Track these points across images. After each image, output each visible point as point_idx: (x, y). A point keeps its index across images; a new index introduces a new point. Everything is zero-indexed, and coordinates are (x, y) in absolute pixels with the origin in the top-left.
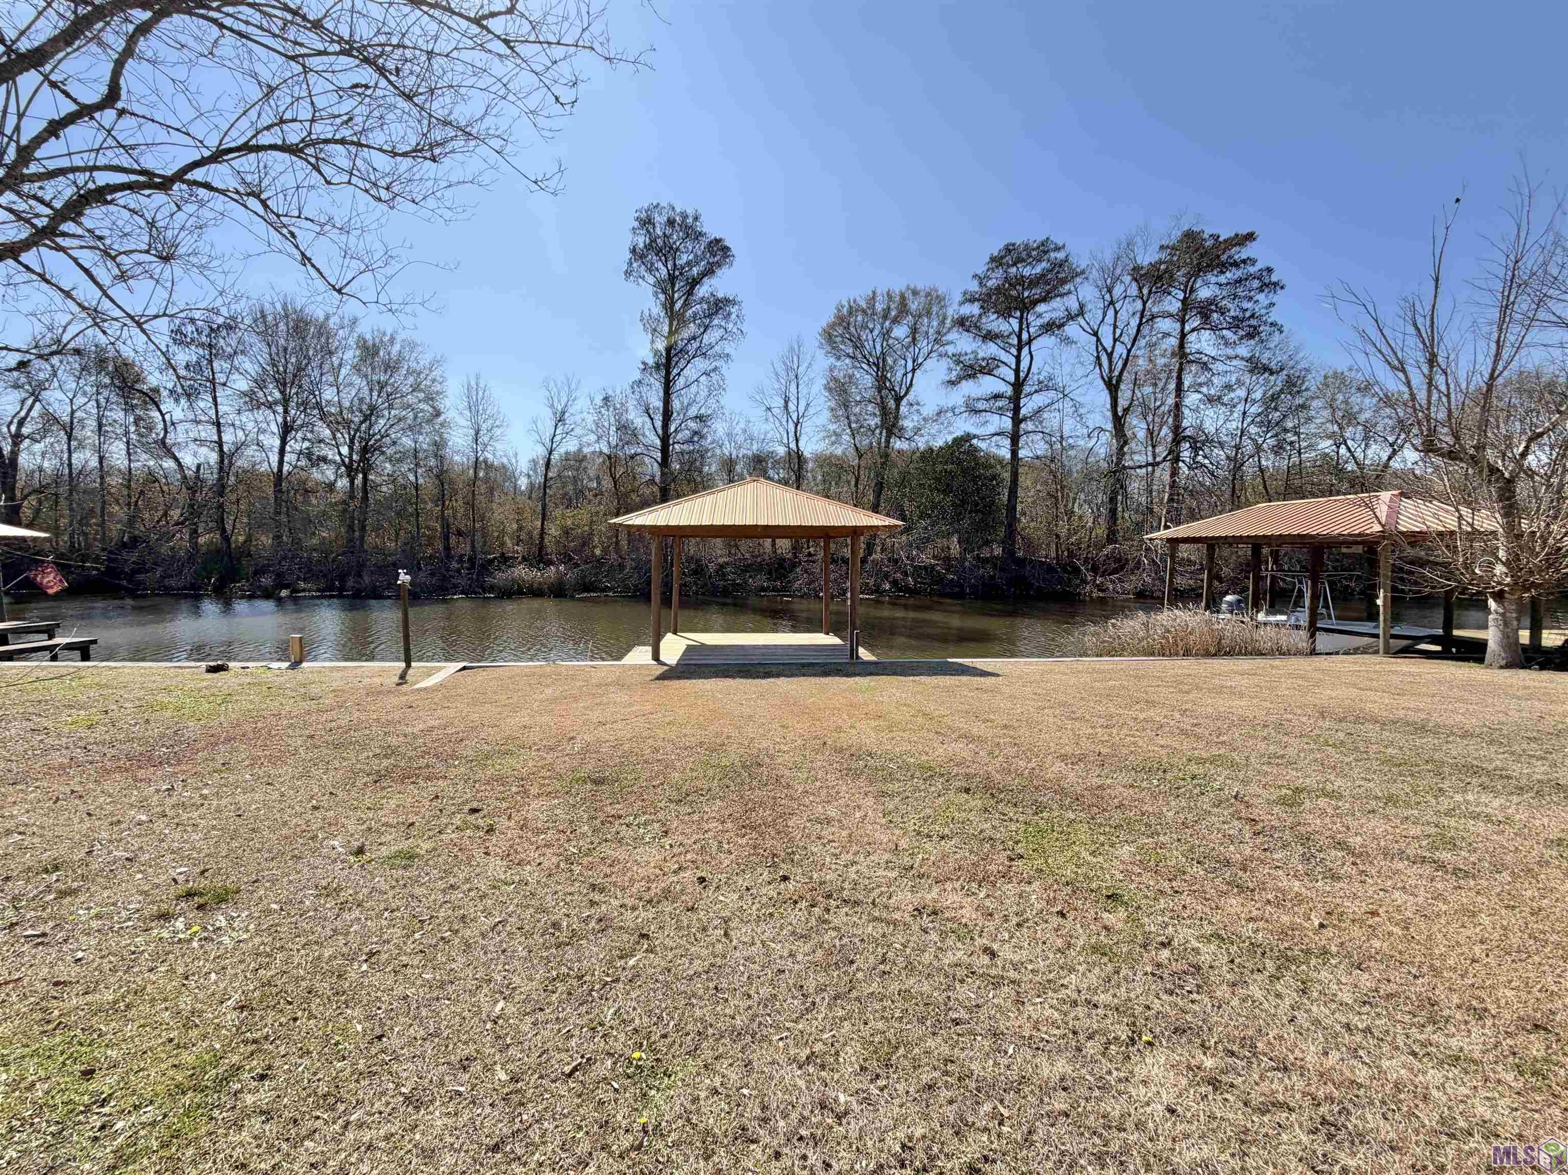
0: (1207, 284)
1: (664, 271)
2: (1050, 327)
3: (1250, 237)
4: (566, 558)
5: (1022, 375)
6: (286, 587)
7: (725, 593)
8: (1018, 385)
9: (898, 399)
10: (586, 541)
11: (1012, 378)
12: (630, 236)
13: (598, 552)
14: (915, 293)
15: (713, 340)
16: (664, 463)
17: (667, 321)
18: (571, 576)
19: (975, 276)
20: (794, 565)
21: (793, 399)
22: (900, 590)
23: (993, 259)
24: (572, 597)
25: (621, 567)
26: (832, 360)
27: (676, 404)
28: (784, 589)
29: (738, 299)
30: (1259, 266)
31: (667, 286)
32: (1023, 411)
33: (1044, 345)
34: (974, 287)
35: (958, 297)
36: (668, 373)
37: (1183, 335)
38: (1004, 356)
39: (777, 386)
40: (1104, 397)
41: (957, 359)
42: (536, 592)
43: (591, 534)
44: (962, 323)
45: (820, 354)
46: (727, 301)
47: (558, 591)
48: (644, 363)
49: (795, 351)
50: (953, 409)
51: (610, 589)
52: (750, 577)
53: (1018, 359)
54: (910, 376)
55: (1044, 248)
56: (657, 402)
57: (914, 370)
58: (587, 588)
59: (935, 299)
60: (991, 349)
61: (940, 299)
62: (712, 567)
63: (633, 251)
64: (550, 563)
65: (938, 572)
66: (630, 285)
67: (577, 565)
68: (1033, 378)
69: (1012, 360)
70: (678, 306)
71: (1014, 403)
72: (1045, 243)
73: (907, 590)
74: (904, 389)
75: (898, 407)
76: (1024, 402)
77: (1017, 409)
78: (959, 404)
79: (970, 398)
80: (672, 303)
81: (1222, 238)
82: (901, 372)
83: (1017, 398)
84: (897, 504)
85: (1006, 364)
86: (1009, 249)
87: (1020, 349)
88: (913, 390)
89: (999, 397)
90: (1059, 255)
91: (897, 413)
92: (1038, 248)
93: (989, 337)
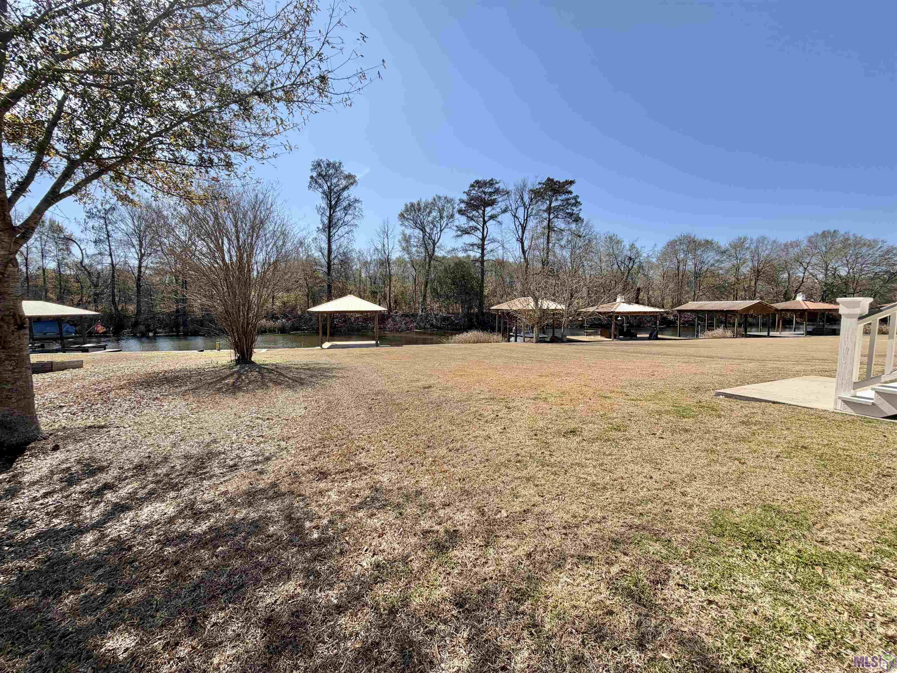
0: (556, 200)
1: (326, 188)
2: (492, 217)
3: (572, 183)
4: (285, 316)
5: (485, 237)
6: (151, 331)
7: (359, 330)
8: (483, 239)
9: (434, 244)
10: (294, 308)
11: (481, 237)
12: (310, 172)
13: (299, 313)
14: (439, 198)
15: (350, 219)
16: (329, 273)
17: (328, 209)
18: (289, 324)
19: (464, 192)
20: (388, 318)
21: (386, 246)
22: (434, 328)
23: (471, 185)
24: (289, 333)
25: (311, 320)
26: (403, 228)
27: (334, 247)
29: (360, 199)
30: (574, 194)
31: (328, 195)
32: (486, 251)
33: (491, 224)
34: (464, 197)
35: (458, 201)
36: (330, 232)
37: (549, 221)
38: (479, 227)
39: (379, 239)
40: (518, 245)
41: (459, 228)
42: (272, 331)
43: (296, 306)
44: (460, 212)
45: (398, 224)
46: (356, 201)
47: (283, 331)
48: (318, 228)
49: (386, 223)
50: (457, 248)
51: (306, 330)
52: (370, 323)
53: (483, 228)
54: (439, 234)
55: (491, 183)
56: (325, 246)
57: (441, 231)
58: (297, 329)
59: (449, 201)
60: (472, 224)
61: (451, 200)
63: (312, 177)
64: (278, 318)
66: (311, 191)
67: (291, 319)
68: (487, 239)
69: (481, 228)
70: (333, 203)
71: (482, 247)
72: (492, 180)
73: (437, 327)
74: (436, 240)
75: (434, 247)
76: (485, 247)
77: (483, 250)
78: (460, 247)
79: (465, 244)
80: (330, 201)
81: (561, 181)
82: (435, 232)
83: (483, 245)
84: (434, 290)
85: (478, 229)
86: (477, 182)
87: (484, 225)
88: (440, 241)
89: (475, 244)
90: (497, 186)
91: (434, 250)
92: (489, 182)
93: (471, 219)
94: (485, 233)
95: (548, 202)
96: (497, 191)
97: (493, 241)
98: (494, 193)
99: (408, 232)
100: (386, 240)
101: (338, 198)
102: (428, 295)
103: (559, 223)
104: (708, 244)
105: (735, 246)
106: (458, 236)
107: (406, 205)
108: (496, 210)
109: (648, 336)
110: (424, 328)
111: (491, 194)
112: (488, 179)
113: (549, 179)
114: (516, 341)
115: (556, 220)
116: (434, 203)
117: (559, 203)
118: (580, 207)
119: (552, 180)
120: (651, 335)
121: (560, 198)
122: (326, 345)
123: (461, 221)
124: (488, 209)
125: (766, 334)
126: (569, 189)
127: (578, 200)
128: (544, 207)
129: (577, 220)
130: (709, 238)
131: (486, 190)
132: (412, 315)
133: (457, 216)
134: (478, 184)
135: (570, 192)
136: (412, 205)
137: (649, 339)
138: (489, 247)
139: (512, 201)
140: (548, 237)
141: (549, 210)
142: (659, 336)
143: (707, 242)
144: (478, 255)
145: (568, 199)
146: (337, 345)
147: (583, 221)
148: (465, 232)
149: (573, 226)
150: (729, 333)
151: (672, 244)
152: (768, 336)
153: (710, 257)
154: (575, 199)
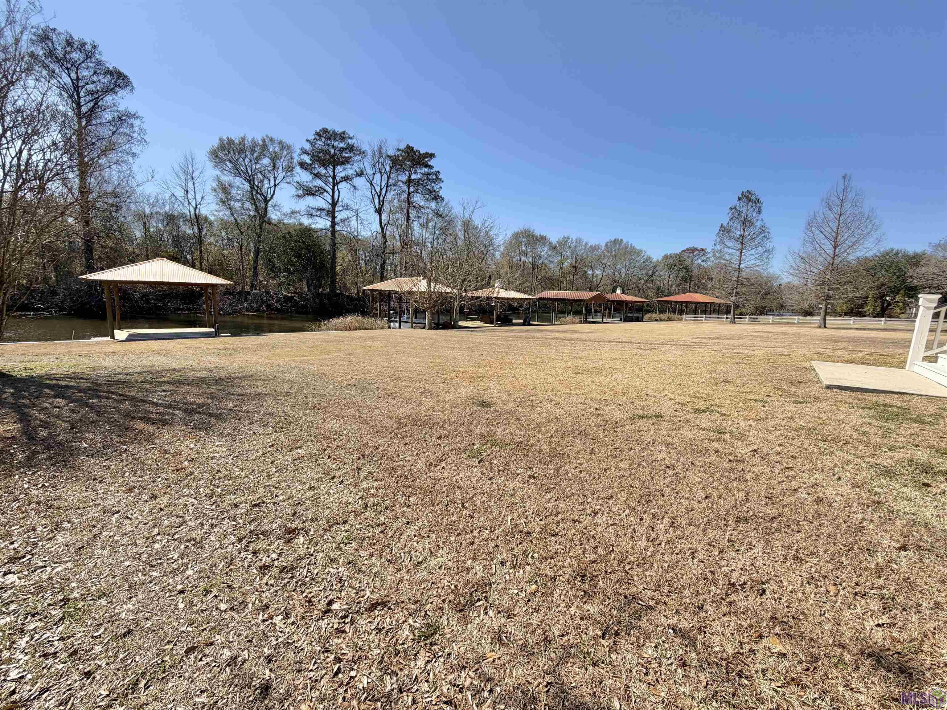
0: (416, 172)
1: (68, 82)
2: (346, 179)
3: (432, 156)
5: (336, 201)
8: (334, 204)
9: (266, 201)
11: (330, 201)
14: (272, 140)
17: (76, 118)
19: (307, 140)
21: (191, 192)
22: (271, 311)
23: (317, 134)
26: (218, 172)
28: (196, 309)
29: (140, 114)
30: (434, 169)
32: (336, 220)
33: (343, 186)
34: (307, 146)
35: (298, 151)
37: (409, 194)
38: (327, 188)
39: (178, 181)
41: (300, 185)
44: (302, 165)
45: (210, 165)
46: (129, 115)
49: (189, 161)
50: (299, 212)
52: (169, 301)
53: (333, 190)
54: (272, 189)
55: (343, 136)
57: (275, 185)
59: (285, 147)
60: (319, 183)
61: (289, 147)
62: (137, 295)
65: (296, 300)
68: (340, 204)
69: (330, 191)
70: (84, 109)
71: (332, 214)
72: (344, 133)
73: (277, 309)
74: (269, 196)
75: (266, 206)
76: (337, 214)
77: (334, 218)
78: (303, 209)
79: (309, 207)
80: (79, 106)
81: (421, 152)
82: (266, 186)
83: (334, 212)
84: (269, 262)
85: (327, 192)
86: (325, 131)
87: (334, 186)
88: (275, 198)
89: (324, 210)
90: (350, 142)
91: (266, 209)
92: (340, 134)
93: (318, 176)
94: (336, 197)
95: (408, 174)
96: (351, 148)
97: (347, 208)
98: (346, 149)
99: (227, 178)
100: (190, 185)
101: (96, 104)
102: (260, 267)
103: (418, 199)
104: (543, 239)
105: (561, 244)
106: (299, 196)
107: (221, 140)
108: (350, 170)
109: (522, 321)
110: (258, 310)
111: (342, 150)
112: (339, 130)
113: (408, 147)
114: (400, 327)
115: (415, 194)
116: (264, 146)
117: (419, 176)
118: (441, 185)
119: (412, 149)
120: (525, 321)
121: (419, 171)
122: (121, 334)
123: (304, 177)
124: (339, 168)
125: (600, 320)
126: (430, 163)
127: (440, 177)
128: (404, 178)
129: (437, 198)
130: (544, 234)
131: (336, 144)
132: (240, 293)
133: (298, 169)
134: (324, 134)
135: (430, 167)
136: (231, 142)
137: (524, 324)
138: (339, 216)
139: (367, 164)
140: (408, 213)
141: (409, 181)
142: (531, 322)
143: (542, 237)
144: (329, 223)
145: (430, 174)
146: (138, 334)
147: (443, 200)
148: (310, 192)
149: (433, 205)
150: (577, 319)
151: (516, 236)
152: (602, 322)
153: (544, 251)
154: (436, 175)
